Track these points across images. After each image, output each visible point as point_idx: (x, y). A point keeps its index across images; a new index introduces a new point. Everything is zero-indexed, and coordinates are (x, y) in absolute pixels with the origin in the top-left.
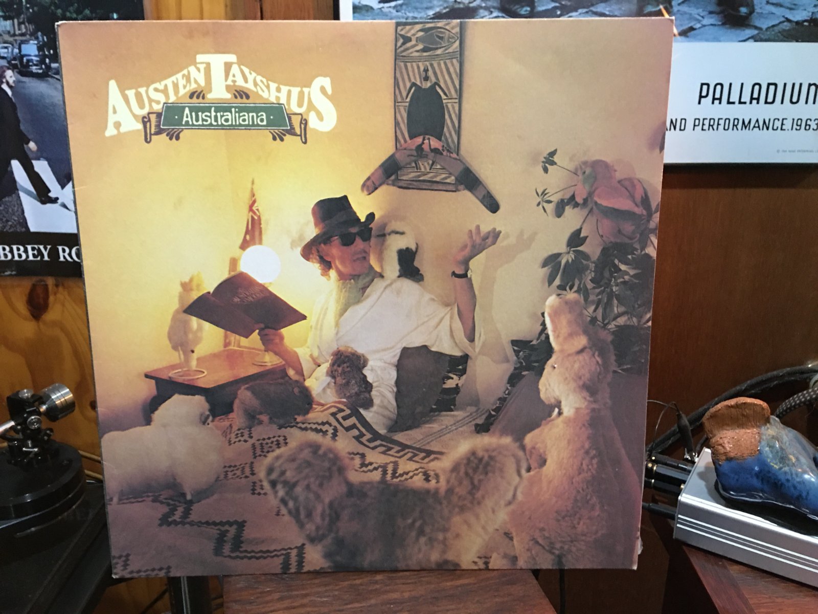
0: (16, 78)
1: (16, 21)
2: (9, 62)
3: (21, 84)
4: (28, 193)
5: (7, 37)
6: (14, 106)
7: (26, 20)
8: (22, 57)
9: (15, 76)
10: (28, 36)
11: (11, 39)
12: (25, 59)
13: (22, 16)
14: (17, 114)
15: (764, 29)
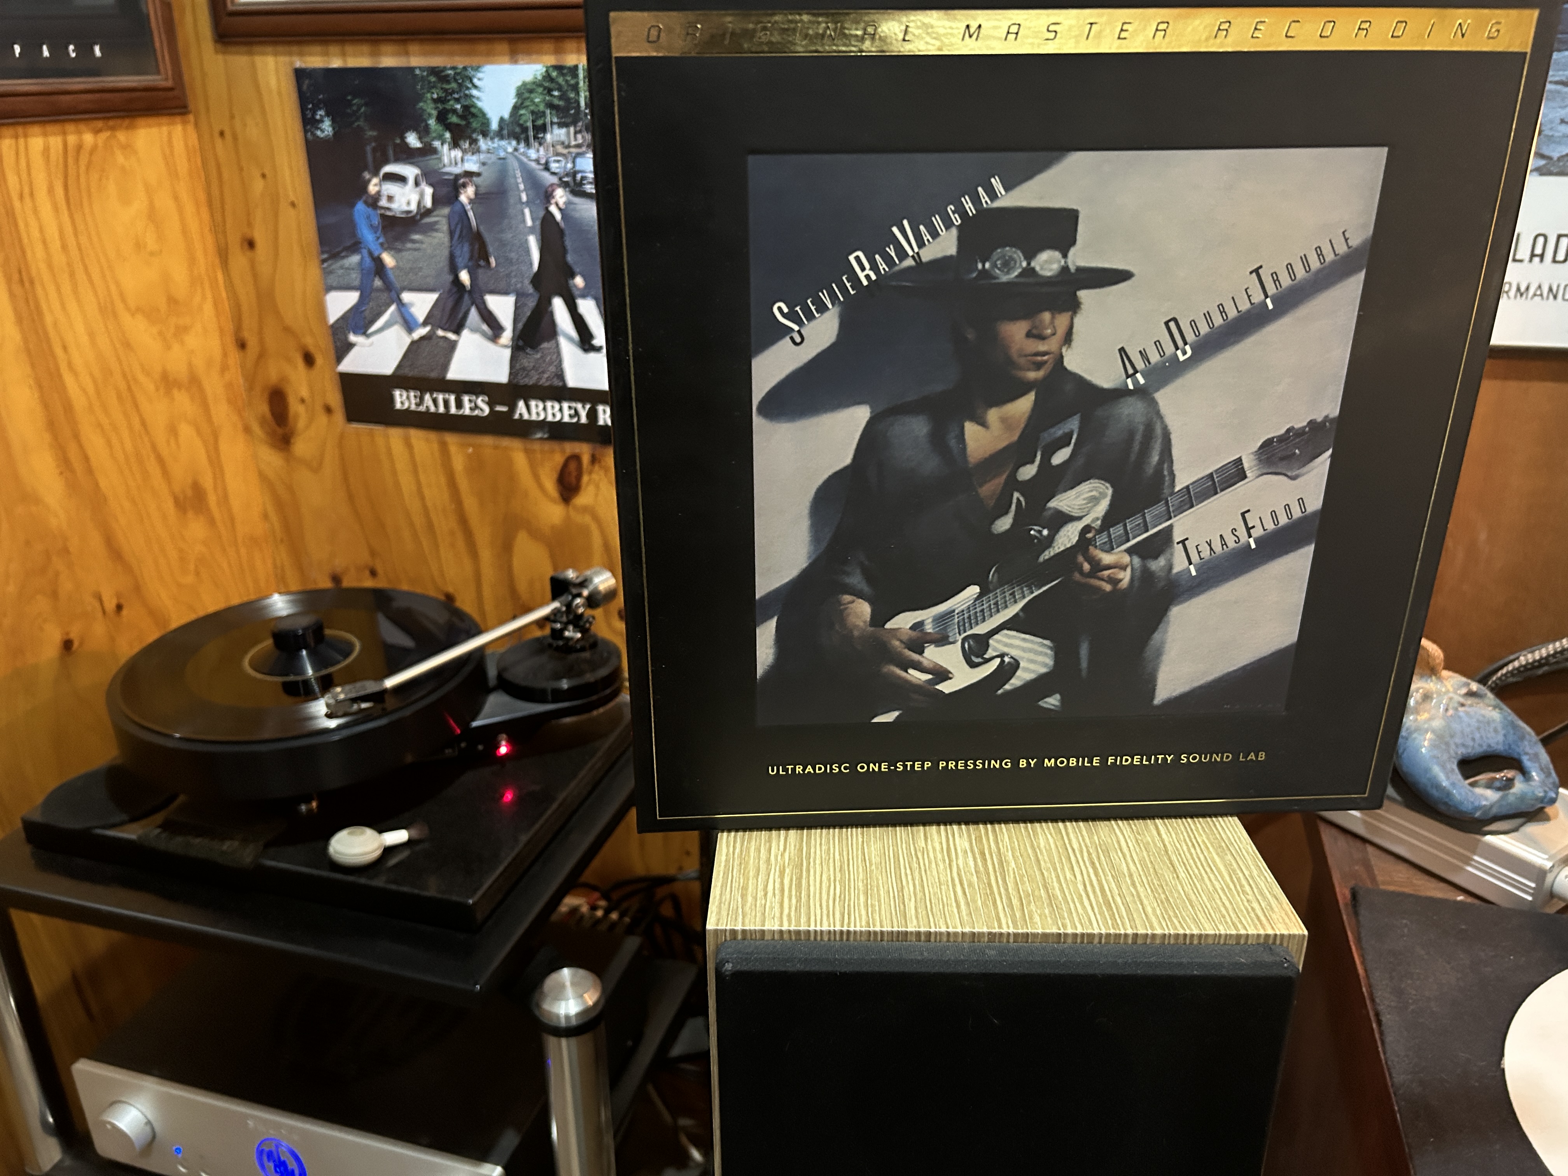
0: (568, 199)
1: (572, 129)
2: (560, 179)
3: (572, 206)
4: (570, 339)
5: (560, 149)
6: (561, 232)
7: (584, 129)
8: (574, 174)
9: (566, 196)
10: (584, 149)
11: (565, 151)
12: (579, 176)
13: (580, 124)
14: (563, 242)
15: (1555, 159)
